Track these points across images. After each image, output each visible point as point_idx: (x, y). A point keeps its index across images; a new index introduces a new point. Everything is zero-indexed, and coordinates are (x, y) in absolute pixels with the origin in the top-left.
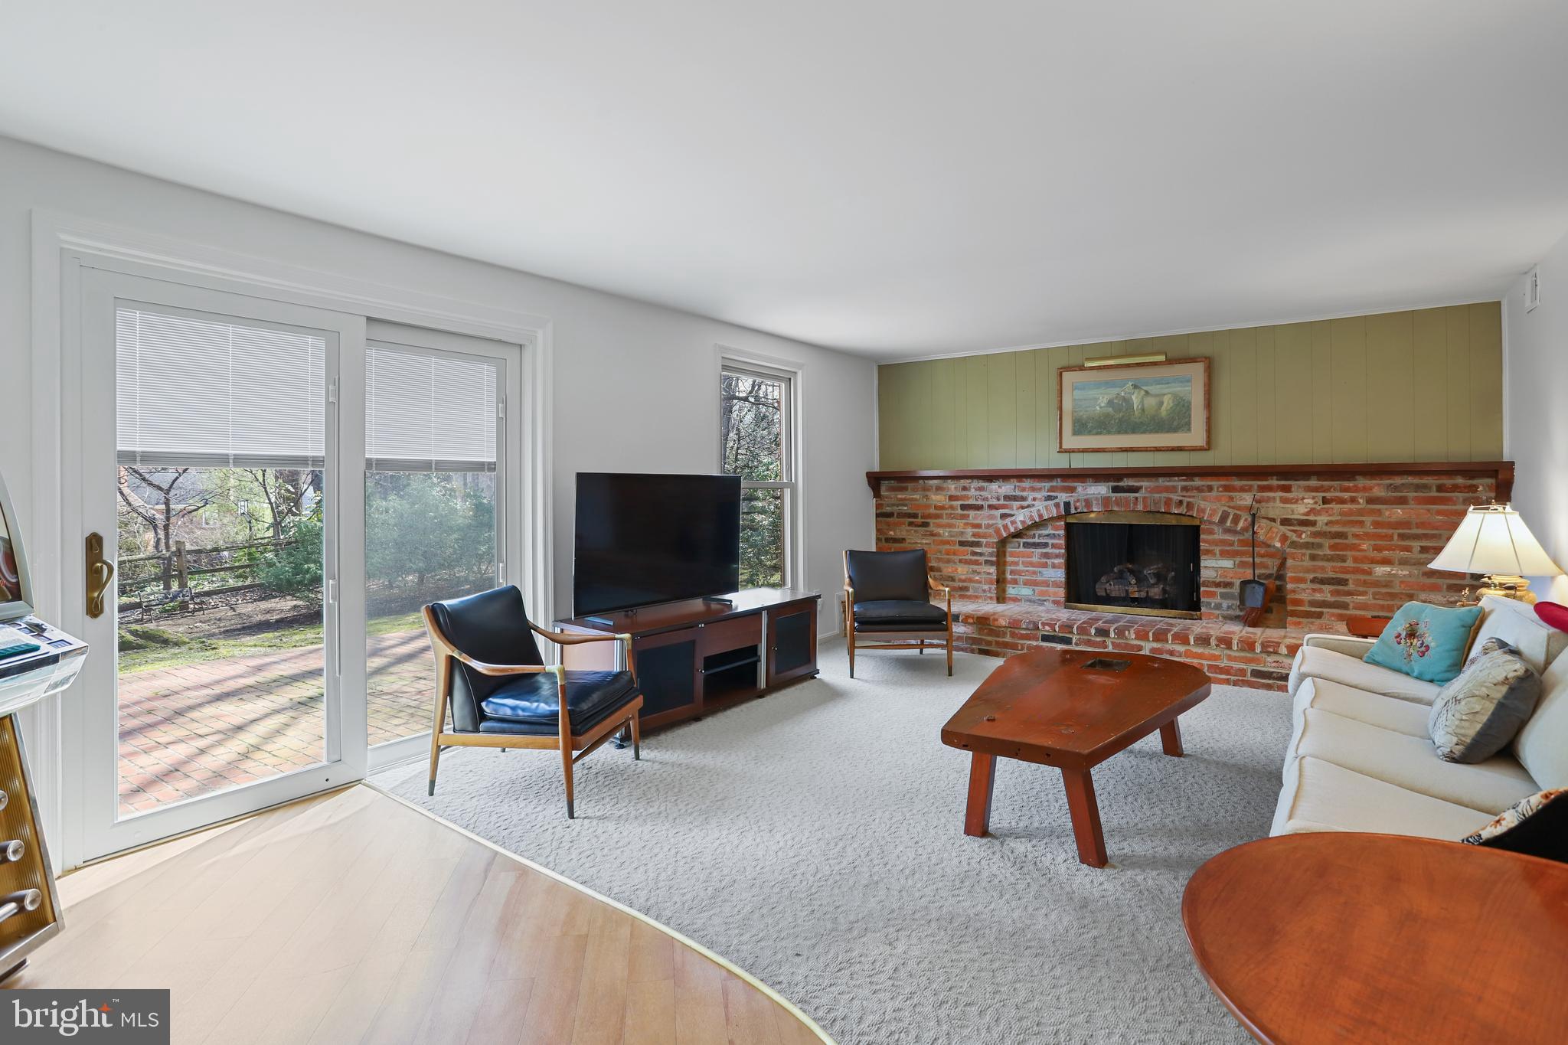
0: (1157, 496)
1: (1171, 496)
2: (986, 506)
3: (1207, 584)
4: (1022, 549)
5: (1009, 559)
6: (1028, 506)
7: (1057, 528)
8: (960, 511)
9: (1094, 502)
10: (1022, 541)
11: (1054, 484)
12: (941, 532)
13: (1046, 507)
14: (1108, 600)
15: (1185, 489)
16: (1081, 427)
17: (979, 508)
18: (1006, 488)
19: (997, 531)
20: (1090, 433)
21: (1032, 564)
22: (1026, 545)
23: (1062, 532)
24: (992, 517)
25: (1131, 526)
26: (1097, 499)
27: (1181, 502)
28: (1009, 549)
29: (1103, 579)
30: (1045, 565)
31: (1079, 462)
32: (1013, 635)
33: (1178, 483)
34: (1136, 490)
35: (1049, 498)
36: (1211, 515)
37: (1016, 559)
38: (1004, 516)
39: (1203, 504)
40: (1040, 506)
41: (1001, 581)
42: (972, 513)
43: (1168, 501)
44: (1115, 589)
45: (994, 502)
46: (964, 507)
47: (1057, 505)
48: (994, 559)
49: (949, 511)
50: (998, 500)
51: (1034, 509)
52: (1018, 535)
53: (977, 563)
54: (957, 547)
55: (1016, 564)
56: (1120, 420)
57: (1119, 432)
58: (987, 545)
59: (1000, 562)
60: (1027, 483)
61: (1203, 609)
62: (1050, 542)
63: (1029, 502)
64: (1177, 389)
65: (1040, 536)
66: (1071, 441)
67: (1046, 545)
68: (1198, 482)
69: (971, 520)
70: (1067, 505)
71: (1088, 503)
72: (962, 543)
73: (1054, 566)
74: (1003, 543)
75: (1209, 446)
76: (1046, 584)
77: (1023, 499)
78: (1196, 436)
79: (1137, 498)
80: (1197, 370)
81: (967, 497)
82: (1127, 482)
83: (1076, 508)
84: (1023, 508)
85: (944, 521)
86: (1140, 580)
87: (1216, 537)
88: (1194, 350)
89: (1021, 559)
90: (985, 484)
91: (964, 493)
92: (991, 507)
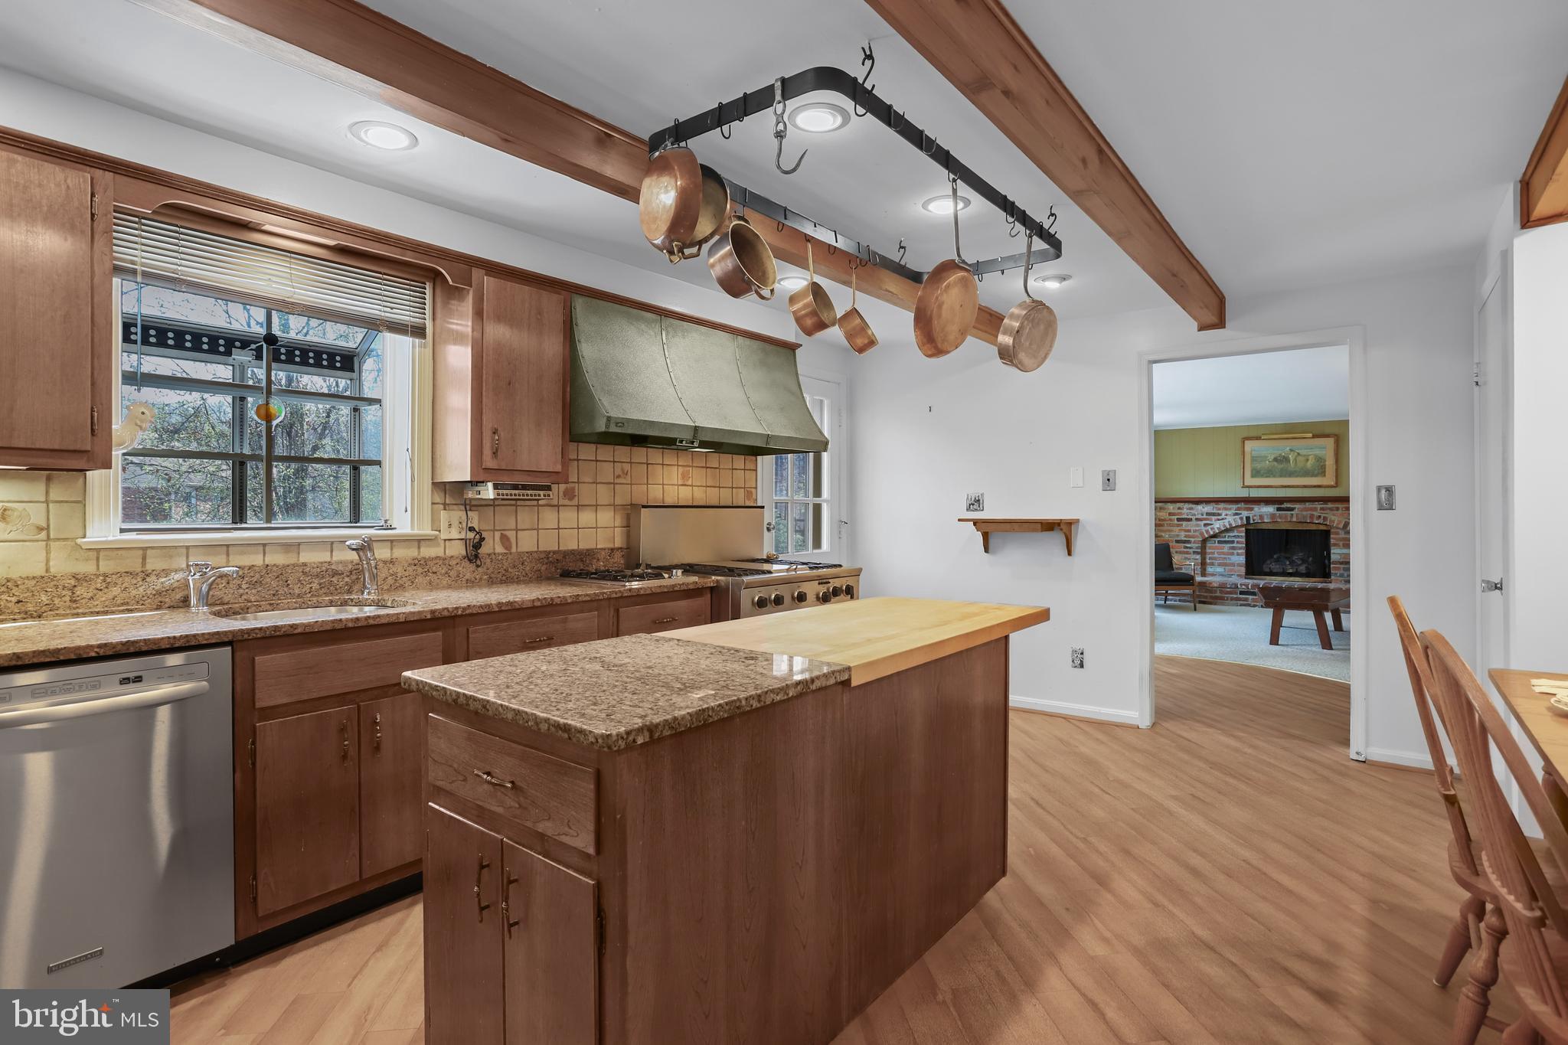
0: (1305, 513)
1: (1314, 513)
2: (1194, 519)
3: (1335, 563)
4: (1217, 544)
5: (1208, 551)
6: (1223, 519)
7: (1241, 532)
8: (1176, 522)
9: (1265, 517)
10: (1217, 540)
11: (1239, 506)
12: (1163, 534)
13: (1234, 520)
14: (1271, 574)
15: (1322, 509)
16: (1256, 473)
17: (1189, 520)
18: (1208, 508)
19: (1202, 534)
20: (1262, 476)
21: (1223, 553)
22: (1219, 542)
23: (1244, 534)
24: (1198, 525)
25: (1287, 531)
26: (1267, 515)
27: (1320, 516)
28: (1208, 545)
29: (1269, 562)
30: (1233, 554)
31: (1255, 493)
32: (1221, 592)
33: (1318, 506)
34: (1292, 509)
35: (1236, 514)
36: (1338, 524)
37: (1213, 551)
38: (1205, 525)
39: (1333, 518)
40: (1230, 519)
41: (1203, 564)
42: (1184, 523)
43: (1312, 516)
44: (1275, 567)
45: (1200, 516)
46: (1179, 520)
47: (1241, 519)
48: (1199, 550)
49: (1169, 522)
50: (1203, 515)
51: (1226, 521)
52: (1214, 536)
53: (1187, 553)
54: (1174, 544)
55: (1213, 553)
56: (1282, 469)
57: (1281, 476)
58: (1194, 542)
59: (1203, 553)
60: (1222, 505)
61: (1333, 577)
62: (1236, 540)
63: (1223, 516)
64: (1318, 452)
65: (1229, 536)
66: (1249, 481)
67: (1233, 542)
68: (1330, 505)
69: (1184, 527)
70: (1248, 518)
71: (1261, 517)
72: (1177, 541)
73: (1238, 554)
74: (1204, 541)
75: (1336, 485)
76: (1233, 565)
77: (1219, 515)
78: (1329, 480)
79: (1292, 515)
80: (1330, 442)
81: (1181, 514)
82: (1285, 505)
83: (1254, 520)
84: (1219, 520)
85: (1165, 528)
86: (1292, 563)
87: (1341, 536)
88: (1327, 431)
89: (1216, 551)
90: (1194, 506)
91: (1179, 511)
92: (1197, 519)
